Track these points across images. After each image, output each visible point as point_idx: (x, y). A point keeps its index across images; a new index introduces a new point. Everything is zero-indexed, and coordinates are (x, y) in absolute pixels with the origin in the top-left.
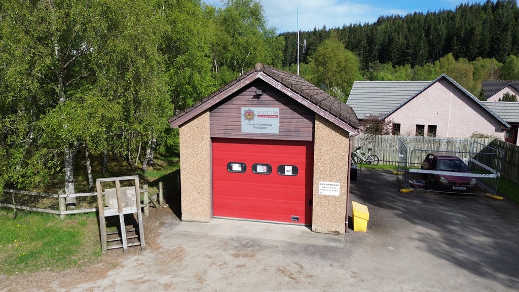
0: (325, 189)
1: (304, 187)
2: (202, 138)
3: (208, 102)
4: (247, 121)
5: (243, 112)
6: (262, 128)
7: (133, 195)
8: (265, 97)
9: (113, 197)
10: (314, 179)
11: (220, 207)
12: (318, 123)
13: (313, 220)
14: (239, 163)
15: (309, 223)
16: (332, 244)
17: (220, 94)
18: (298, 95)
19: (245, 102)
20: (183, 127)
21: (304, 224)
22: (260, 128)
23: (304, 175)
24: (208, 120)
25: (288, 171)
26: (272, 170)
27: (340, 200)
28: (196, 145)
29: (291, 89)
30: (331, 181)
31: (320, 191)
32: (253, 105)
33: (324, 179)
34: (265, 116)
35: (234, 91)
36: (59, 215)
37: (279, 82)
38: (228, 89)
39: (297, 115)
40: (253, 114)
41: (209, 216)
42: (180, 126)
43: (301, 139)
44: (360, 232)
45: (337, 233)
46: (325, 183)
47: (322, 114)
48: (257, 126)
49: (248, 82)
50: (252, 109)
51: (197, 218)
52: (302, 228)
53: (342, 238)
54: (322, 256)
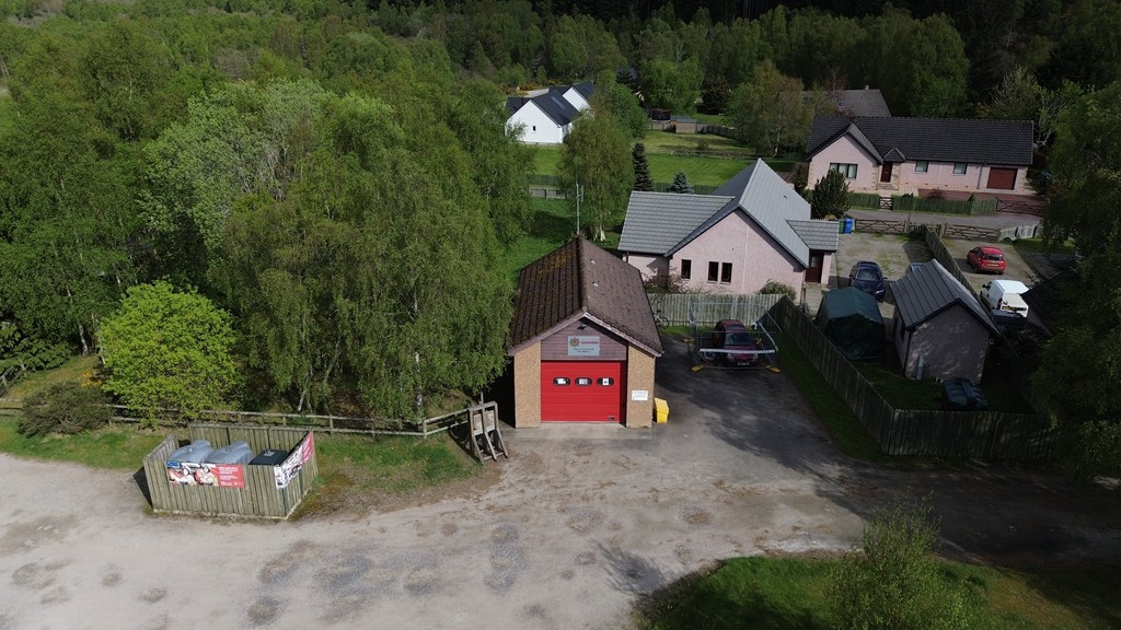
0: (636, 396)
1: (619, 395)
2: (534, 362)
4: (573, 347)
5: (570, 341)
6: (585, 352)
7: (492, 417)
8: (589, 329)
9: (478, 421)
10: (628, 388)
11: (548, 414)
12: (631, 348)
13: (627, 419)
14: (564, 378)
15: (623, 421)
16: (644, 437)
17: (552, 329)
18: (617, 329)
19: (571, 332)
20: (518, 354)
21: (620, 423)
23: (619, 387)
24: (540, 348)
25: (605, 382)
26: (592, 382)
27: (647, 402)
28: (529, 367)
29: (611, 325)
30: (641, 389)
31: (632, 398)
32: (577, 334)
33: (635, 389)
34: (588, 343)
35: (564, 327)
37: (601, 320)
38: (559, 325)
39: (613, 341)
40: (578, 341)
41: (540, 421)
43: (617, 360)
44: (662, 423)
45: (646, 427)
46: (637, 391)
47: (635, 343)
48: (582, 351)
49: (575, 320)
50: (577, 337)
51: (531, 425)
52: (617, 425)
53: (649, 431)
54: (640, 448)
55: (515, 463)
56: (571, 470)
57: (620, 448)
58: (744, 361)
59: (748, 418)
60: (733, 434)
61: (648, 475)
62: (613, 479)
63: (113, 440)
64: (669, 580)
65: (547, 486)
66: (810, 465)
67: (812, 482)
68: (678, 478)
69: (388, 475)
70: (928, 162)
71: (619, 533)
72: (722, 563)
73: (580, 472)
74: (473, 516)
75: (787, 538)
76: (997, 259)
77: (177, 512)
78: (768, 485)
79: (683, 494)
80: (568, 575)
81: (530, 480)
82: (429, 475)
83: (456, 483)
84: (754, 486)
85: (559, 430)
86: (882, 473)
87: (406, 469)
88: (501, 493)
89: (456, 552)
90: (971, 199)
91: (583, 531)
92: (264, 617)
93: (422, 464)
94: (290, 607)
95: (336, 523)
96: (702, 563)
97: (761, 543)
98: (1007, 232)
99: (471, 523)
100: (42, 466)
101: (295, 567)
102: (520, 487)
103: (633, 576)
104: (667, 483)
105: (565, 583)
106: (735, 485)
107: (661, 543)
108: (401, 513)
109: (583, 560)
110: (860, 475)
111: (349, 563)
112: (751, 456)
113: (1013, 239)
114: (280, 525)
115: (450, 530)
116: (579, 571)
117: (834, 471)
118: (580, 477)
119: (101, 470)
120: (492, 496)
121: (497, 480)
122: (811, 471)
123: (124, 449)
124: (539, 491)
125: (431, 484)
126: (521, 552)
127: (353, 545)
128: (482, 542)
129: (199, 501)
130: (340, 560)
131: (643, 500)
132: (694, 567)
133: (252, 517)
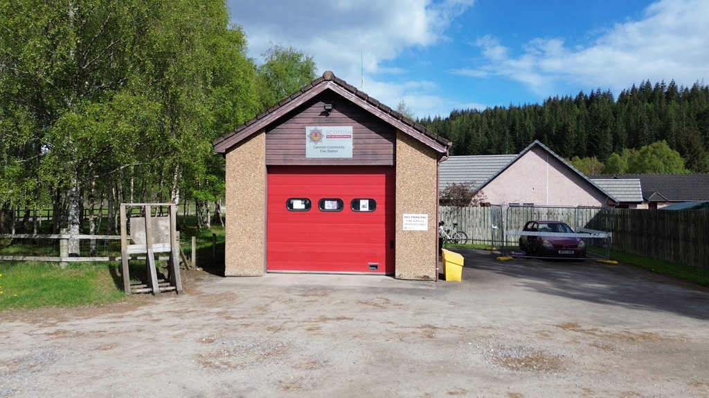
0: (410, 223)
1: (384, 225)
2: (256, 166)
3: (264, 119)
4: (313, 144)
5: (308, 133)
6: (332, 152)
7: (167, 228)
8: (335, 114)
9: (140, 229)
10: (397, 212)
11: (276, 258)
12: (399, 143)
13: (396, 263)
14: (302, 199)
15: (391, 272)
16: (422, 287)
17: (280, 109)
18: (376, 108)
19: (311, 121)
20: (231, 153)
21: (385, 273)
22: (329, 151)
23: (384, 210)
24: (264, 143)
25: (364, 207)
26: (344, 205)
27: (428, 235)
28: (247, 175)
29: (368, 101)
30: (417, 212)
31: (404, 226)
32: (320, 124)
33: (408, 211)
34: (335, 137)
35: (298, 105)
36: (58, 263)
37: (353, 93)
38: (290, 103)
39: (374, 134)
40: (320, 134)
41: (262, 267)
42: (228, 150)
43: (380, 164)
44: (453, 282)
46: (410, 215)
47: (404, 130)
48: (326, 149)
49: (314, 94)
50: (319, 128)
51: (247, 272)
53: (432, 284)
55: (188, 298)
56: (277, 306)
57: (379, 293)
58: (567, 248)
59: (594, 285)
61: (419, 314)
62: (350, 315)
68: (481, 318)
73: (293, 308)
78: (679, 331)
79: (489, 333)
81: (189, 312)
84: (648, 331)
91: (223, 369)
104: (457, 321)
106: (606, 329)
118: (287, 312)
131: (401, 337)
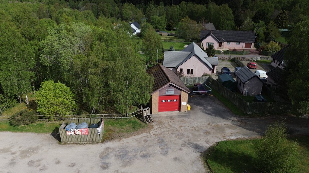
8: (171, 87)
9: (145, 113)
12: (182, 91)
13: (181, 110)
14: (164, 100)
16: (186, 114)
17: (162, 87)
18: (179, 87)
20: (153, 94)
23: (179, 101)
24: (158, 92)
25: (175, 101)
26: (172, 101)
27: (186, 105)
28: (156, 98)
33: (183, 102)
34: (171, 90)
35: (165, 87)
36: (129, 118)
39: (177, 90)
41: (159, 112)
43: (178, 94)
48: (169, 93)
49: (168, 85)
50: (168, 89)
51: (156, 113)
52: (178, 112)
53: (186, 113)
54: (186, 117)
55: (155, 123)
56: (171, 124)
57: (181, 117)
58: (204, 94)
59: (209, 108)
60: (207, 112)
61: (190, 123)
62: (182, 125)
63: (41, 125)
64: (206, 149)
65: (166, 128)
66: (229, 118)
67: (231, 122)
68: (198, 124)
69: (123, 129)
70: (230, 42)
71: (189, 138)
72: (218, 143)
73: (173, 124)
74: (150, 137)
75: (230, 136)
76: (255, 65)
77: (68, 143)
78: (221, 123)
79: (201, 128)
80: (181, 149)
81: (161, 127)
82: (134, 128)
83: (142, 129)
84: (218, 124)
85: (164, 114)
86: (246, 119)
87: (127, 127)
88: (155, 131)
89: (150, 146)
90: (243, 51)
91: (180, 138)
92: (106, 167)
93: (131, 125)
94: (111, 164)
95: (114, 142)
96: (212, 144)
97: (225, 137)
98: (254, 59)
99: (150, 139)
100: (21, 134)
101: (108, 154)
102: (159, 129)
103: (197, 148)
104: (196, 125)
105: (181, 151)
106: (213, 124)
107: (201, 140)
108: (131, 138)
109: (183, 145)
110: (241, 119)
111: (122, 152)
112: (214, 117)
113: (256, 60)
114: (99, 144)
115: (146, 141)
116: (183, 148)
117: (235, 119)
118: (174, 125)
119: (40, 134)
120: (153, 132)
121: (153, 128)
122: (230, 119)
123: (45, 128)
124: (165, 129)
125: (136, 130)
126: (166, 145)
127: (121, 147)
128: (155, 143)
129: (75, 139)
130: (120, 151)
131: (192, 130)
132: (211, 145)
133: (90, 142)
